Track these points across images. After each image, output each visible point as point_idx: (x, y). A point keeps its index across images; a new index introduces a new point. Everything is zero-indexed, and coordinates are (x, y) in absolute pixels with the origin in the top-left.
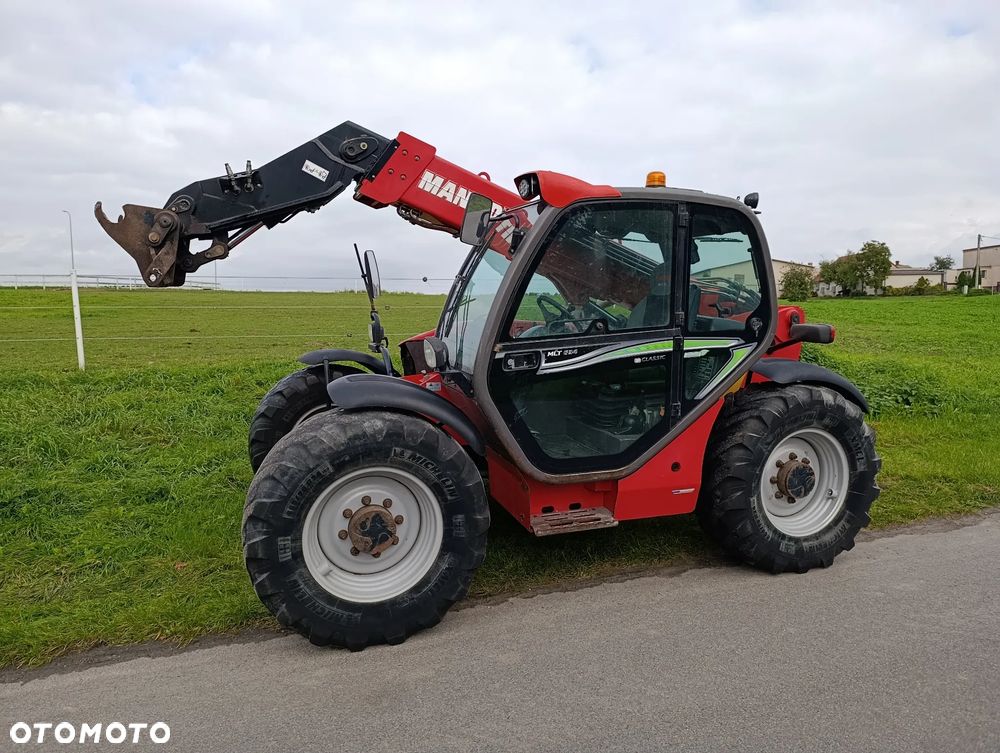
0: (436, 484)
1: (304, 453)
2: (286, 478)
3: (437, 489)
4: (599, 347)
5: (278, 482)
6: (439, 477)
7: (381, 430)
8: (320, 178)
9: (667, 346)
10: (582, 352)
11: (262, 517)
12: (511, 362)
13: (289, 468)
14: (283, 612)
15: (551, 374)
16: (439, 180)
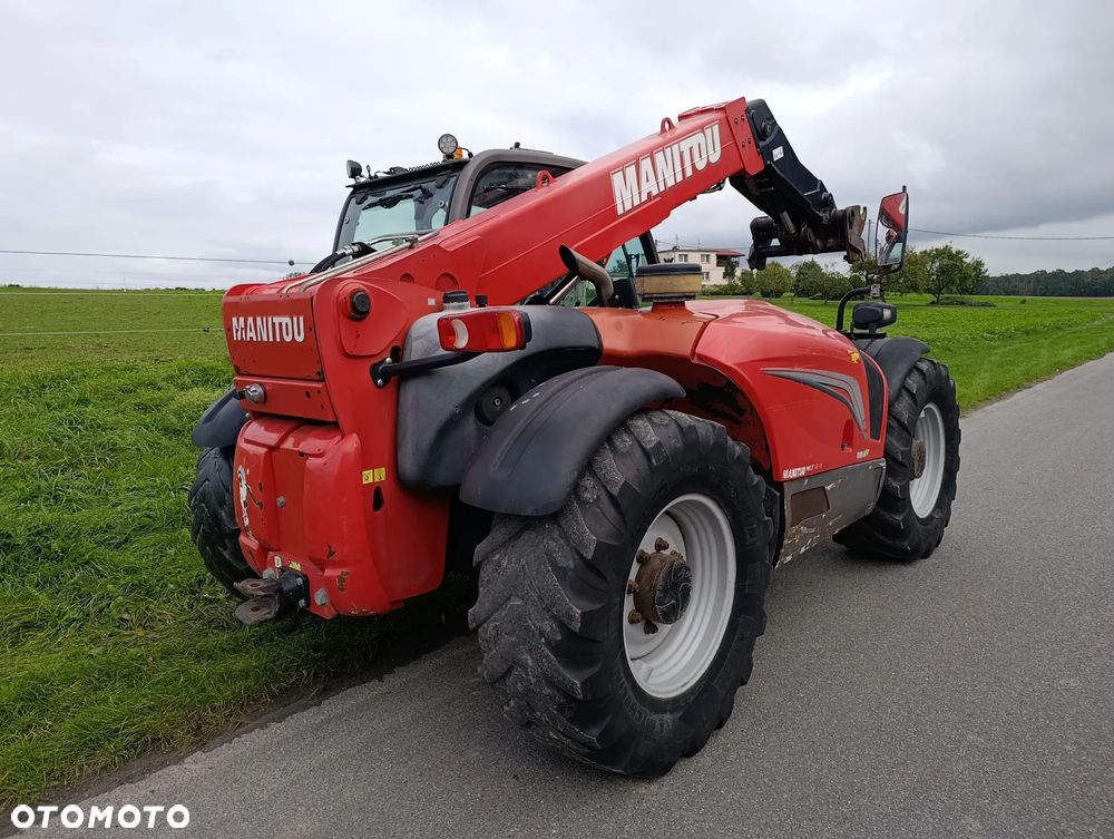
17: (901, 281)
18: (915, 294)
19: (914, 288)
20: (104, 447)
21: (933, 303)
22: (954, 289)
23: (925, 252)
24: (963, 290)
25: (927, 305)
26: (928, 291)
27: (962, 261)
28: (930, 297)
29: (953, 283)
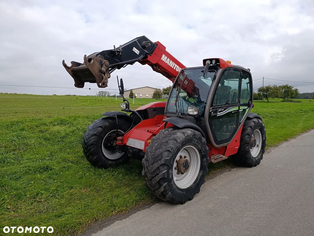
0: (200, 149)
1: (175, 142)
2: (173, 150)
3: (200, 151)
4: (227, 108)
5: (170, 152)
6: (201, 147)
7: (191, 134)
8: (137, 53)
9: (237, 108)
10: (225, 109)
11: (167, 164)
12: (212, 113)
13: (173, 147)
14: (170, 195)
15: (220, 116)
16: (166, 58)
17: (273, 95)
18: (277, 98)
19: (277, 97)
20: (25, 144)
21: (283, 101)
22: (289, 97)
23: (280, 86)
24: (292, 97)
25: (281, 102)
26: (281, 98)
27: (291, 89)
28: (282, 99)
29: (289, 95)
